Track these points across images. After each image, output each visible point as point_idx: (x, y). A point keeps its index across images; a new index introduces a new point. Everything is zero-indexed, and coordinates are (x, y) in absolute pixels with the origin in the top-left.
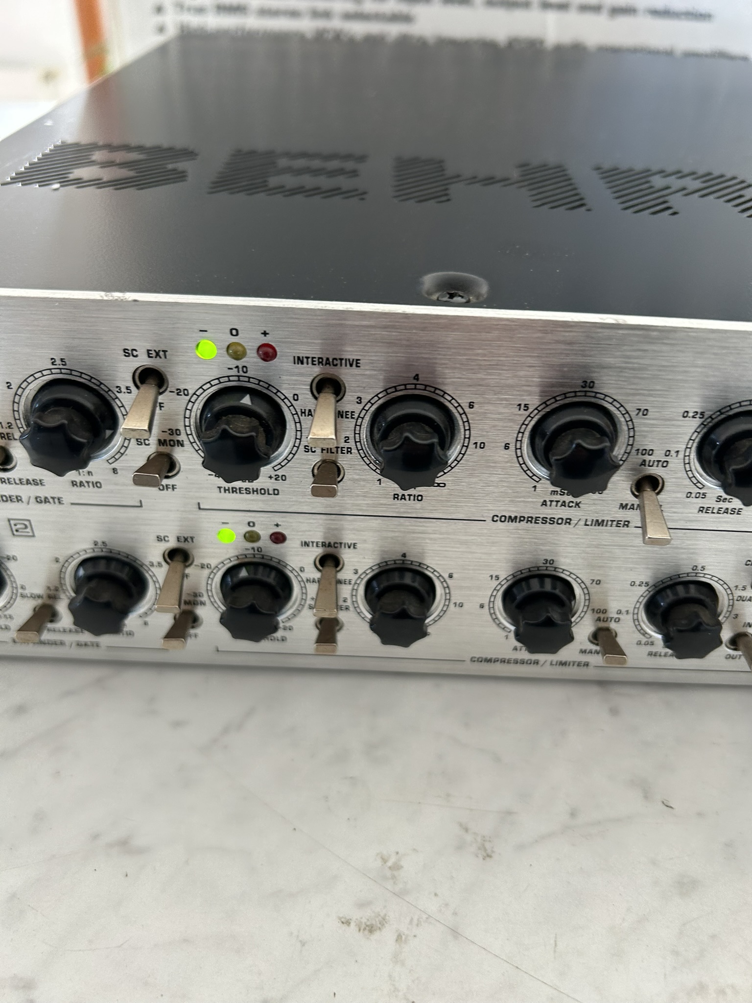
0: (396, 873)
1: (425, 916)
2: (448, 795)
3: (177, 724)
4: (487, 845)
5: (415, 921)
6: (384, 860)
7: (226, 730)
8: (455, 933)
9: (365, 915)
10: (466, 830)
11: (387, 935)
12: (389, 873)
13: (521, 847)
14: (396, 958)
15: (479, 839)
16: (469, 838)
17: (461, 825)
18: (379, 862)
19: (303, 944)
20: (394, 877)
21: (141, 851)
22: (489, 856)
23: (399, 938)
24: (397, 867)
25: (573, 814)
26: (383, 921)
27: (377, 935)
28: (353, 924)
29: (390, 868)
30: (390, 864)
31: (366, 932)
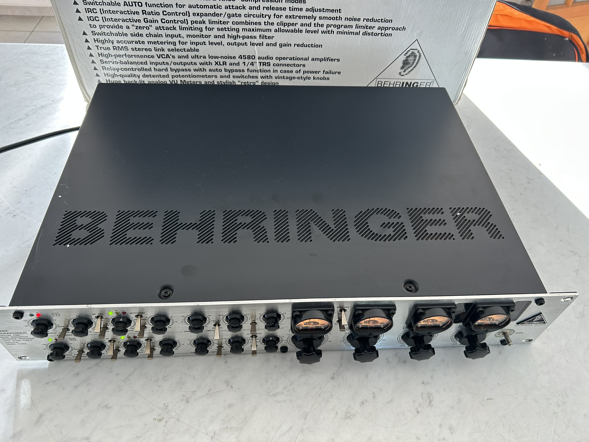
0: (167, 408)
1: (172, 417)
2: (181, 388)
3: (117, 375)
4: (188, 400)
5: (170, 418)
6: (165, 405)
7: (129, 375)
8: (178, 420)
9: (160, 418)
10: (184, 396)
11: (164, 421)
12: (165, 408)
13: (196, 400)
14: (165, 426)
15: (187, 398)
16: (184, 398)
17: (183, 395)
18: (164, 405)
19: (145, 425)
20: (166, 409)
21: (110, 408)
22: (188, 402)
23: (166, 422)
24: (167, 406)
25: (209, 391)
26: (163, 419)
27: (161, 421)
28: (156, 420)
29: (166, 407)
30: (166, 406)
31: (159, 421)
